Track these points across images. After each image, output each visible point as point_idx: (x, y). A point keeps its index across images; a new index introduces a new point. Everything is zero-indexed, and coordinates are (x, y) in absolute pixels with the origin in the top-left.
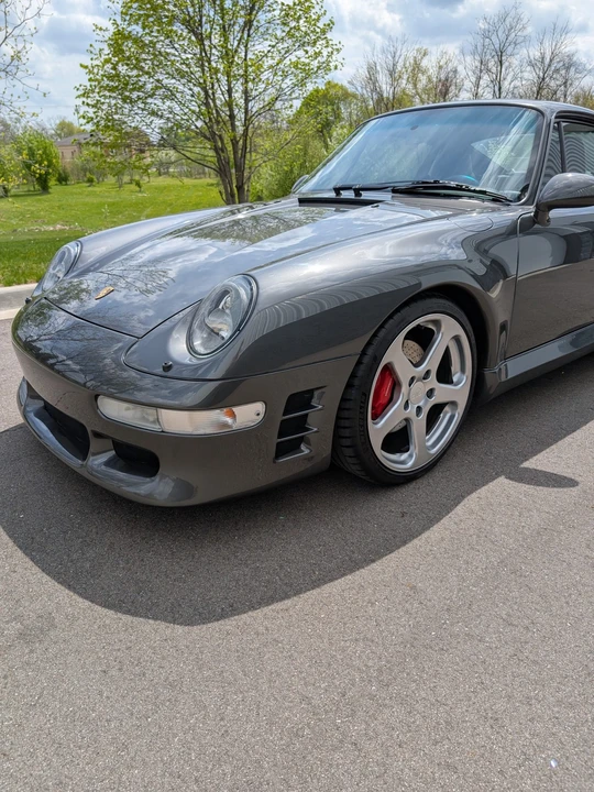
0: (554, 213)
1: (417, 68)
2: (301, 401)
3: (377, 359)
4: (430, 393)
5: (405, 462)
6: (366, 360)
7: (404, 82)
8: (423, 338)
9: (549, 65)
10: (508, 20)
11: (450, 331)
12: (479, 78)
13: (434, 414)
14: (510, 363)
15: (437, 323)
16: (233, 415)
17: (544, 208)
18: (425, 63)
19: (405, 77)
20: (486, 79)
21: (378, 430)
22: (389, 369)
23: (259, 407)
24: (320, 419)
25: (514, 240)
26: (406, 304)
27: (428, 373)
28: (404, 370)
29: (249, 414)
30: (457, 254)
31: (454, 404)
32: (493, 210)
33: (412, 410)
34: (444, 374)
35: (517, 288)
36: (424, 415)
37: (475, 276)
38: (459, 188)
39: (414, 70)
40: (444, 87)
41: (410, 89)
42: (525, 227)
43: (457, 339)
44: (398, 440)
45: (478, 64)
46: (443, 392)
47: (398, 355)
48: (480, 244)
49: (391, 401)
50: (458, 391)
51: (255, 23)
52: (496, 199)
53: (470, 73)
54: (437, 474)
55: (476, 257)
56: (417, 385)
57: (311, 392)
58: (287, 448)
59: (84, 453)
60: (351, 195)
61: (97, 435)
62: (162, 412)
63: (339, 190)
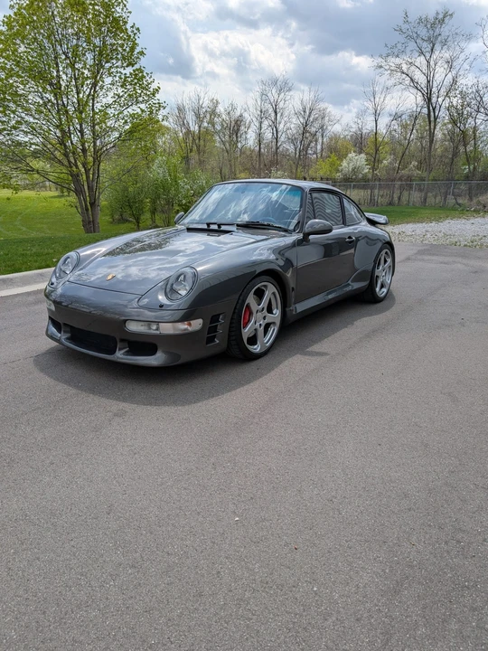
0: (311, 237)
2: (215, 319)
3: (244, 301)
4: (264, 318)
5: (257, 349)
6: (240, 301)
8: (260, 294)
11: (271, 290)
12: (261, 123)
13: (267, 327)
14: (297, 305)
15: (265, 286)
16: (190, 325)
17: (306, 235)
21: (247, 332)
22: (248, 306)
23: (200, 321)
24: (223, 328)
25: (294, 249)
26: (254, 278)
27: (263, 309)
28: (254, 307)
29: (197, 324)
30: (272, 257)
31: (274, 323)
32: (285, 236)
33: (258, 324)
34: (270, 310)
35: (297, 272)
36: (262, 327)
37: (279, 266)
38: (269, 225)
40: (236, 127)
42: (299, 243)
43: (274, 293)
44: (253, 340)
45: (259, 113)
46: (270, 318)
47: (251, 300)
48: (280, 251)
49: (249, 321)
50: (276, 317)
52: (286, 231)
53: (254, 119)
54: (269, 355)
55: (279, 257)
56: (259, 314)
57: (219, 315)
58: (210, 340)
59: (113, 352)
60: (215, 227)
61: (122, 340)
62: (161, 324)
63: (208, 225)
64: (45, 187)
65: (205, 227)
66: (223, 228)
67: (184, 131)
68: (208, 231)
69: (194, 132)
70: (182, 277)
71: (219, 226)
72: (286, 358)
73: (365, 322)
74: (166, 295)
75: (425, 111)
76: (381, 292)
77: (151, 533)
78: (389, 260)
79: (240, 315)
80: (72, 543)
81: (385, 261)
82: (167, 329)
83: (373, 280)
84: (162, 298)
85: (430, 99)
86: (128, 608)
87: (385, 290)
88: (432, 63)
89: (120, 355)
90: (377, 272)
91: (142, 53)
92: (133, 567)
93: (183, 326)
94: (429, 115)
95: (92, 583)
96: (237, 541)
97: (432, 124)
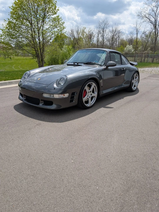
0: (109, 67)
1: (83, 31)
2: (73, 94)
3: (84, 88)
4: (91, 95)
5: (88, 105)
6: (82, 88)
7: (80, 35)
8: (90, 86)
9: (115, 33)
10: (105, 22)
11: (94, 85)
12: (99, 35)
13: (92, 98)
14: (103, 91)
15: (92, 83)
16: (64, 95)
17: (107, 67)
18: (85, 31)
19: (81, 34)
20: (100, 35)
21: (84, 99)
22: (85, 90)
23: (68, 94)
24: (76, 97)
25: (103, 72)
26: (87, 80)
27: (91, 91)
28: (87, 90)
29: (66, 95)
30: (94, 73)
31: (95, 97)
32: (100, 67)
33: (89, 97)
34: (93, 92)
35: (104, 81)
37: (97, 77)
38: (94, 63)
39: (83, 32)
40: (90, 37)
41: (82, 37)
42: (105, 69)
43: (95, 86)
44: (87, 102)
45: (98, 32)
46: (93, 95)
47: (86, 88)
48: (98, 72)
49: (86, 95)
50: (95, 95)
51: (45, 21)
52: (100, 65)
53: (96, 34)
54: (93, 108)
55: (97, 74)
56: (89, 93)
57: (75, 92)
58: (71, 101)
59: (38, 104)
60: (76, 64)
61: (42, 100)
62: (54, 95)
63: (74, 63)
64: (29, 56)
65: (73, 64)
66: (79, 64)
67: (73, 38)
68: (74, 65)
69: (76, 38)
70: (62, 79)
71: (78, 63)
72: (98, 109)
73: (127, 98)
74: (57, 85)
75: (154, 30)
76: (134, 88)
77: (42, 165)
78: (137, 77)
79: (82, 93)
80: (14, 166)
81: (136, 78)
82: (56, 96)
83: (131, 84)
84: (55, 86)
85: (156, 27)
86: (28, 190)
87: (135, 88)
88: (157, 14)
89: (41, 105)
90: (133, 81)
91: (58, 10)
92: (33, 176)
93: (62, 96)
94: (155, 32)
95: (18, 181)
96: (72, 169)
97: (156, 35)
